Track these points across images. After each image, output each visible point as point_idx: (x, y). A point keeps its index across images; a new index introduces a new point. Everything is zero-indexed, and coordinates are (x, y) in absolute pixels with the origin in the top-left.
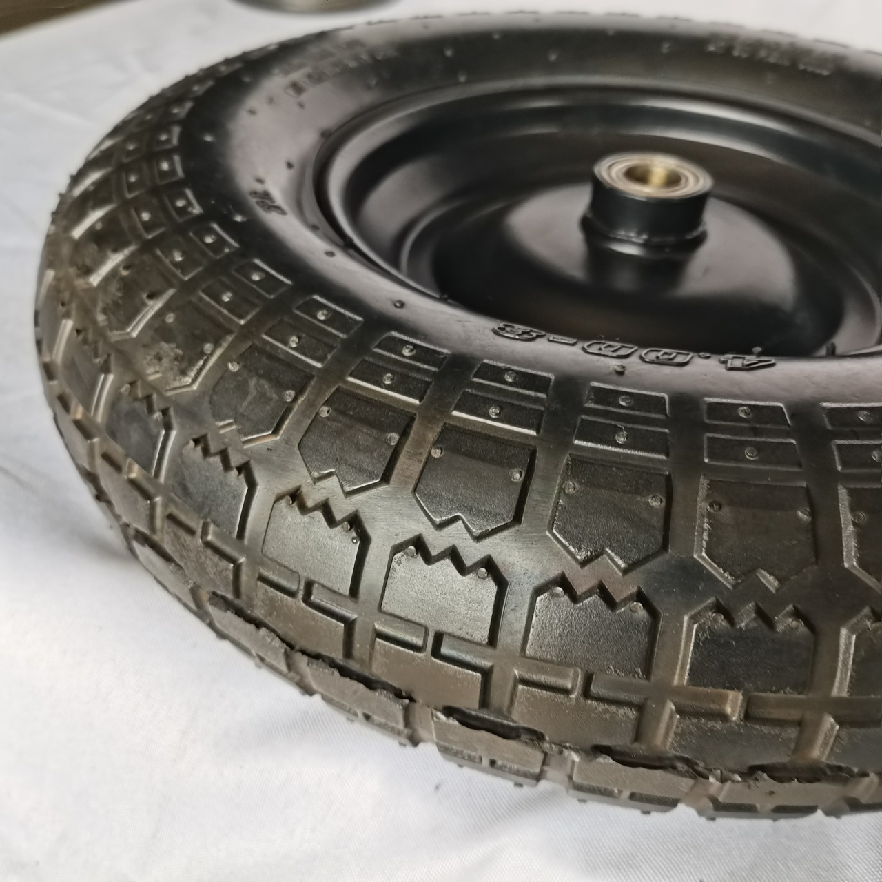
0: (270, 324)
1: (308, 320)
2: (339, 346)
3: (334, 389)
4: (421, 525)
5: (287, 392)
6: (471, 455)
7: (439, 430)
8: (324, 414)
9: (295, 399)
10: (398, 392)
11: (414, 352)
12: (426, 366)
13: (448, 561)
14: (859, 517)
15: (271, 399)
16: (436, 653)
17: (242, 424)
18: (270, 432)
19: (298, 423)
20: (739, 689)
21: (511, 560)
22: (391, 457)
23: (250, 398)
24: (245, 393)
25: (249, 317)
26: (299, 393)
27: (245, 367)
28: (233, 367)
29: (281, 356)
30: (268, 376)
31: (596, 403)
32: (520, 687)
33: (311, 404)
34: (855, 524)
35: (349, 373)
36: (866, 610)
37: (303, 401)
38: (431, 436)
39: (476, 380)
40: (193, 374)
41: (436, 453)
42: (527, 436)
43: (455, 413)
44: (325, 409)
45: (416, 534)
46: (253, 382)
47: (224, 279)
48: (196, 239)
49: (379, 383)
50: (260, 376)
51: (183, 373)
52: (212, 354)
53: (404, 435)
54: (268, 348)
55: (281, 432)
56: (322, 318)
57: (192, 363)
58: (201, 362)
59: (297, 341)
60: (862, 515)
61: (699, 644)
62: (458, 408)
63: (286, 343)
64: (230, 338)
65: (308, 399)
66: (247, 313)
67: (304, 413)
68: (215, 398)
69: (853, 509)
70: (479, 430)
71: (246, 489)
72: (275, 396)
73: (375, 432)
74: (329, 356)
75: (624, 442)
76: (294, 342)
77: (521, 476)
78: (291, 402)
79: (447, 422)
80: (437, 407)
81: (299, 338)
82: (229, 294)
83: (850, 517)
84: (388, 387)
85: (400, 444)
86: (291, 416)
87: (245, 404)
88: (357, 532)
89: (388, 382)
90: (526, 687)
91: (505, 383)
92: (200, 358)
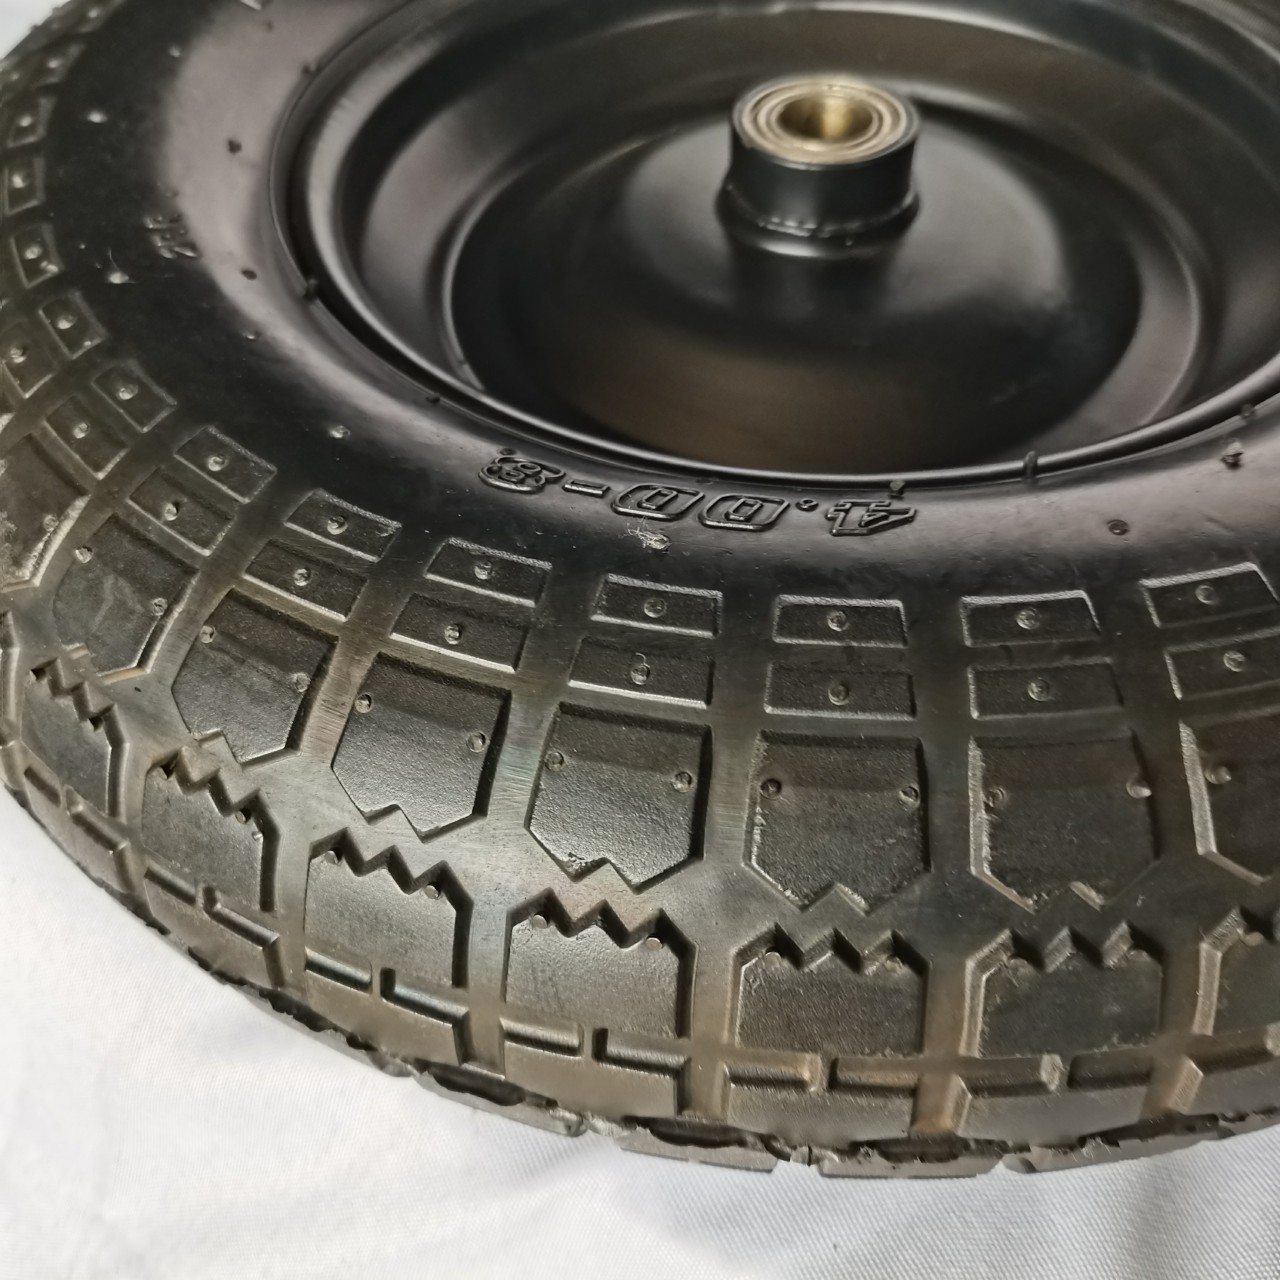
0: (139, 480)
1: (194, 472)
2: (236, 518)
3: (225, 593)
4: (347, 815)
5: (156, 601)
6: (411, 710)
7: (368, 664)
8: (207, 640)
9: (168, 612)
10: (314, 600)
11: (345, 528)
12: (359, 554)
13: (384, 872)
14: (994, 796)
15: (132, 612)
16: (387, 991)
17: (95, 651)
18: (135, 664)
19: (171, 649)
20: (815, 1051)
21: (474, 869)
22: (299, 711)
23: (105, 608)
24: (98, 601)
25: (110, 467)
26: (174, 601)
27: (98, 556)
28: (83, 557)
29: (152, 537)
30: (129, 573)
31: (608, 613)
32: (508, 1043)
33: (190, 618)
34: (988, 809)
35: (245, 568)
36: (1004, 936)
37: (180, 613)
38: (358, 675)
39: (431, 577)
40: (30, 563)
41: (363, 707)
42: (498, 674)
43: (396, 637)
44: (208, 629)
45: (341, 827)
46: (109, 582)
47: (80, 397)
48: (47, 322)
49: (286, 586)
50: (120, 573)
51: (17, 562)
52: (55, 532)
53: (318, 673)
54: (134, 523)
55: (151, 663)
56: (216, 468)
57: (28, 547)
58: (41, 545)
59: (174, 510)
60: (1002, 793)
61: (750, 993)
62: (399, 628)
63: (158, 515)
64: (81, 503)
65: (186, 611)
66: (108, 460)
67: (179, 633)
68: (59, 605)
69: (987, 784)
70: (429, 665)
71: (110, 749)
72: (138, 607)
73: (274, 671)
74: (221, 536)
75: (644, 681)
76: (170, 513)
77: (484, 742)
78: (162, 617)
79: (384, 651)
80: (369, 626)
81: (177, 505)
82: (84, 426)
83: (982, 796)
84: (302, 593)
85: (312, 688)
86: (163, 637)
87: (99, 618)
88: (258, 825)
89: (302, 583)
90: (514, 1044)
91: (474, 581)
92: (39, 539)
